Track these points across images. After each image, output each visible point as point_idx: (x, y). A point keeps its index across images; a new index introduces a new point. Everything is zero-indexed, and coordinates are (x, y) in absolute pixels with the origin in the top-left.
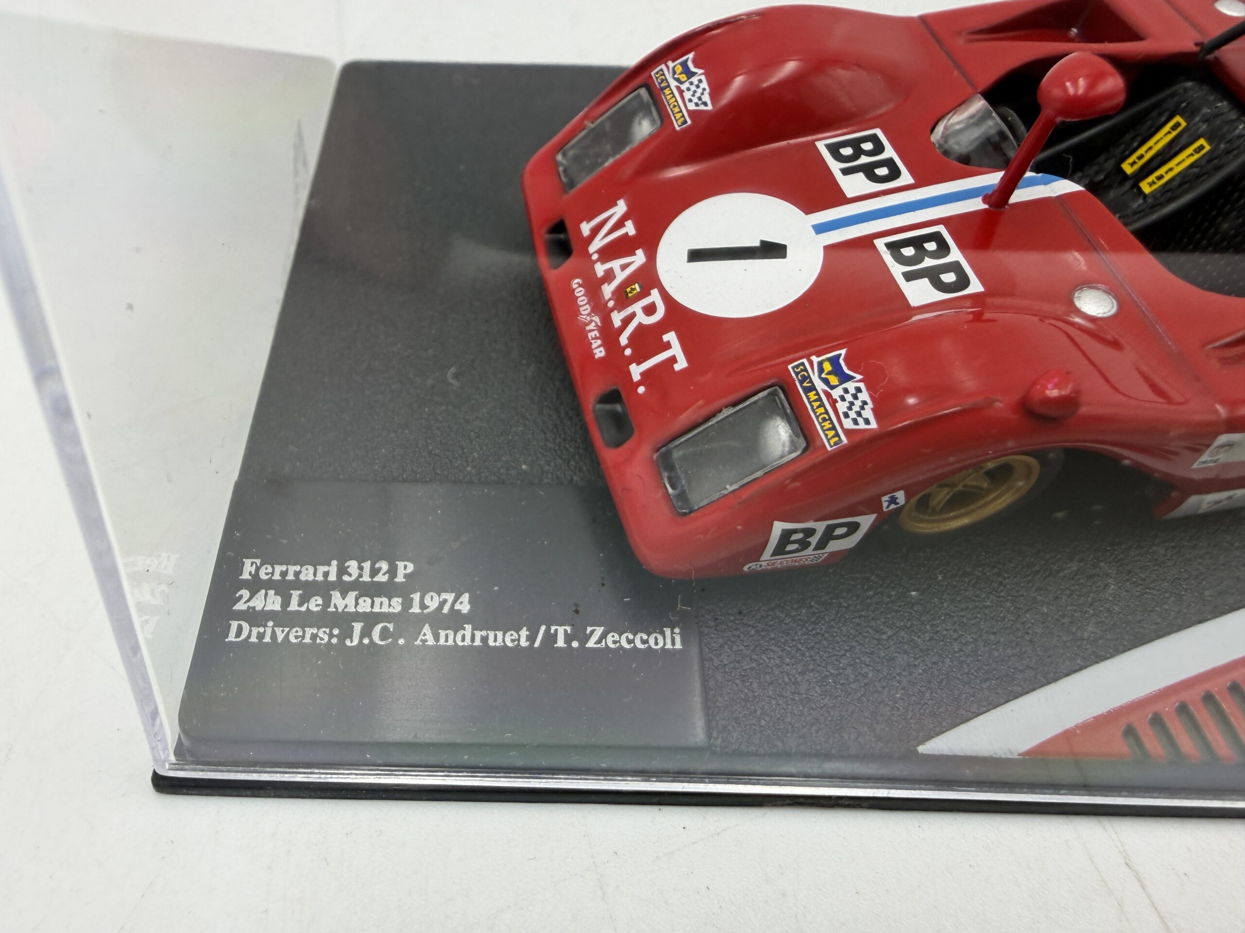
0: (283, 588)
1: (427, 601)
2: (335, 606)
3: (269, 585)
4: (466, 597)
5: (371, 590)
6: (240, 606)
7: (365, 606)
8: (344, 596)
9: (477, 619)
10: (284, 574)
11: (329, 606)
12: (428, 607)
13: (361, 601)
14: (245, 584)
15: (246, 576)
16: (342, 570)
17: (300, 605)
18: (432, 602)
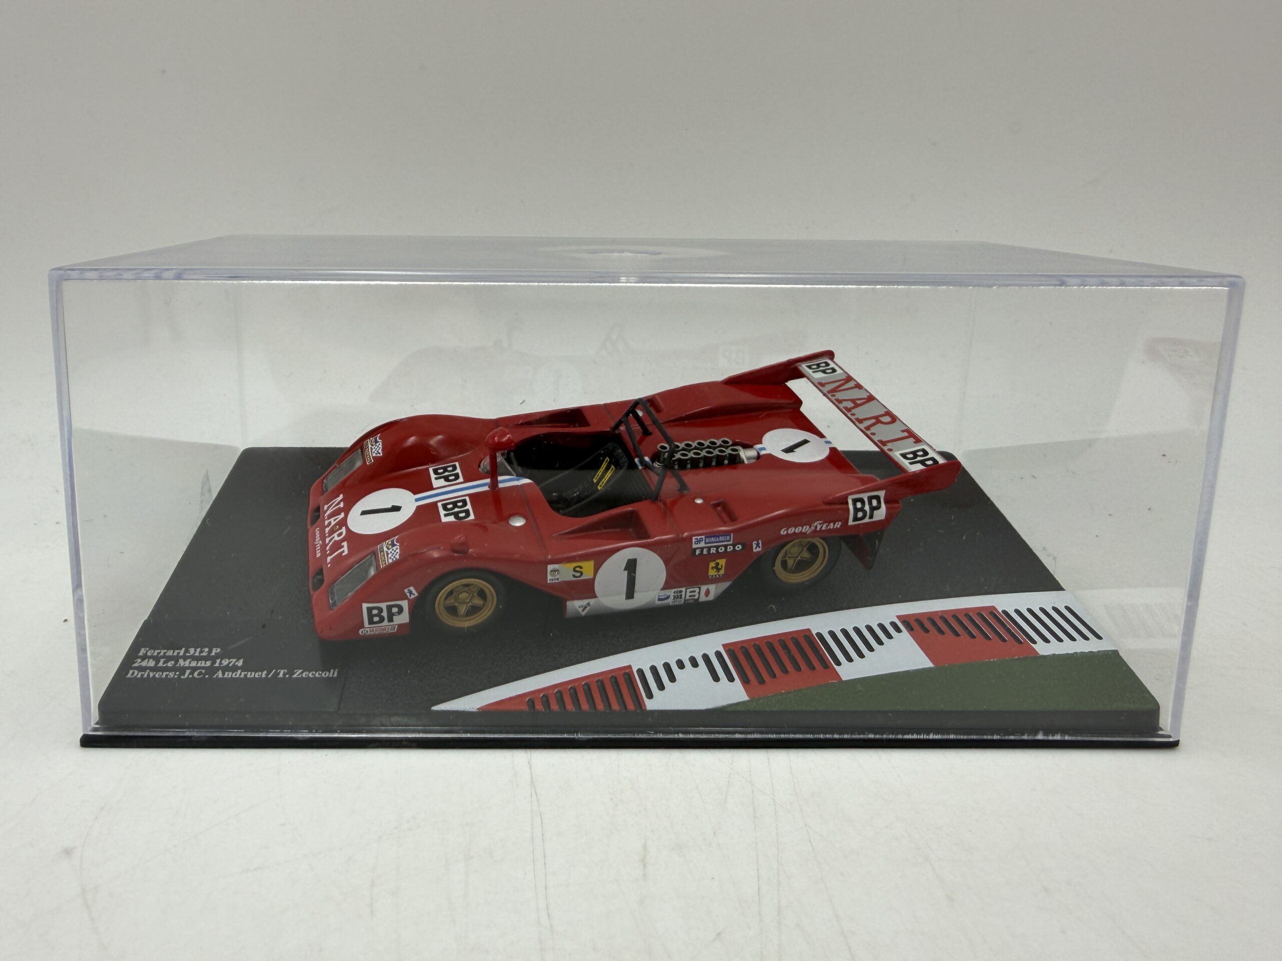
0: (157, 659)
1: (223, 662)
2: (180, 664)
3: (150, 658)
4: (241, 661)
5: (198, 659)
6: (136, 665)
7: (194, 664)
8: (184, 661)
9: (243, 669)
10: (159, 653)
11: (177, 664)
12: (222, 664)
13: (192, 662)
14: (140, 657)
15: (141, 654)
16: (187, 651)
17: (163, 664)
18: (225, 662)
